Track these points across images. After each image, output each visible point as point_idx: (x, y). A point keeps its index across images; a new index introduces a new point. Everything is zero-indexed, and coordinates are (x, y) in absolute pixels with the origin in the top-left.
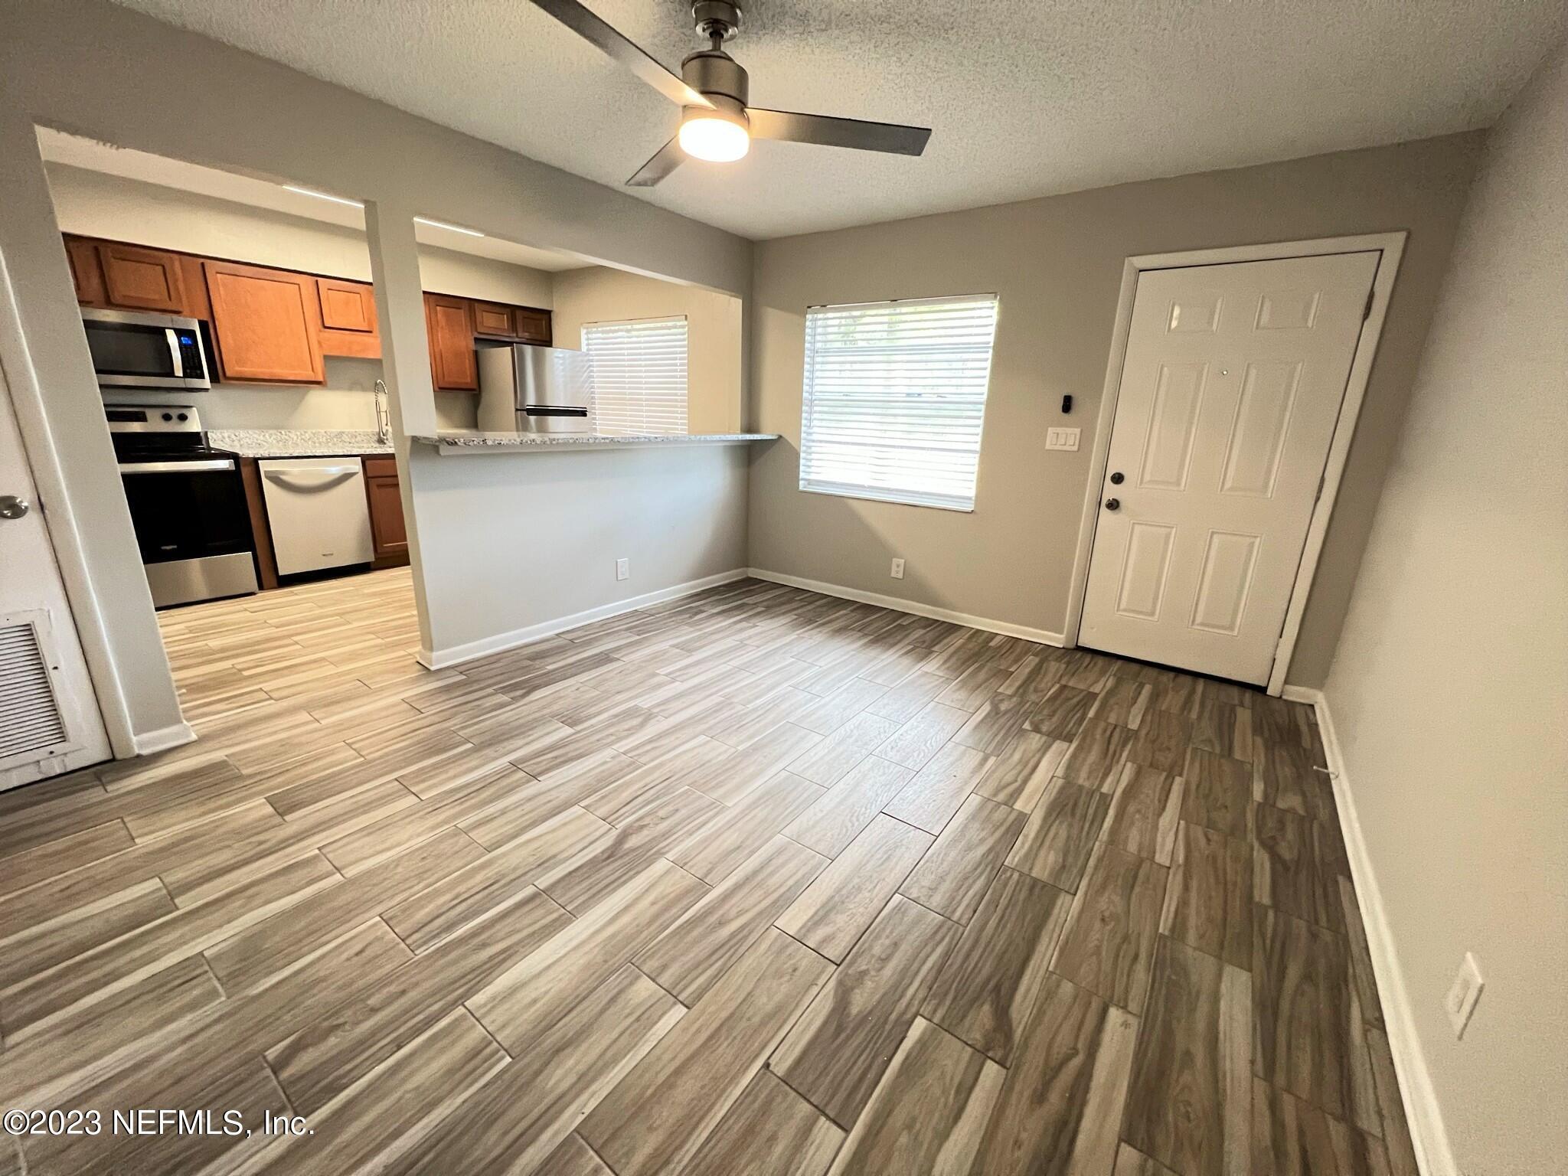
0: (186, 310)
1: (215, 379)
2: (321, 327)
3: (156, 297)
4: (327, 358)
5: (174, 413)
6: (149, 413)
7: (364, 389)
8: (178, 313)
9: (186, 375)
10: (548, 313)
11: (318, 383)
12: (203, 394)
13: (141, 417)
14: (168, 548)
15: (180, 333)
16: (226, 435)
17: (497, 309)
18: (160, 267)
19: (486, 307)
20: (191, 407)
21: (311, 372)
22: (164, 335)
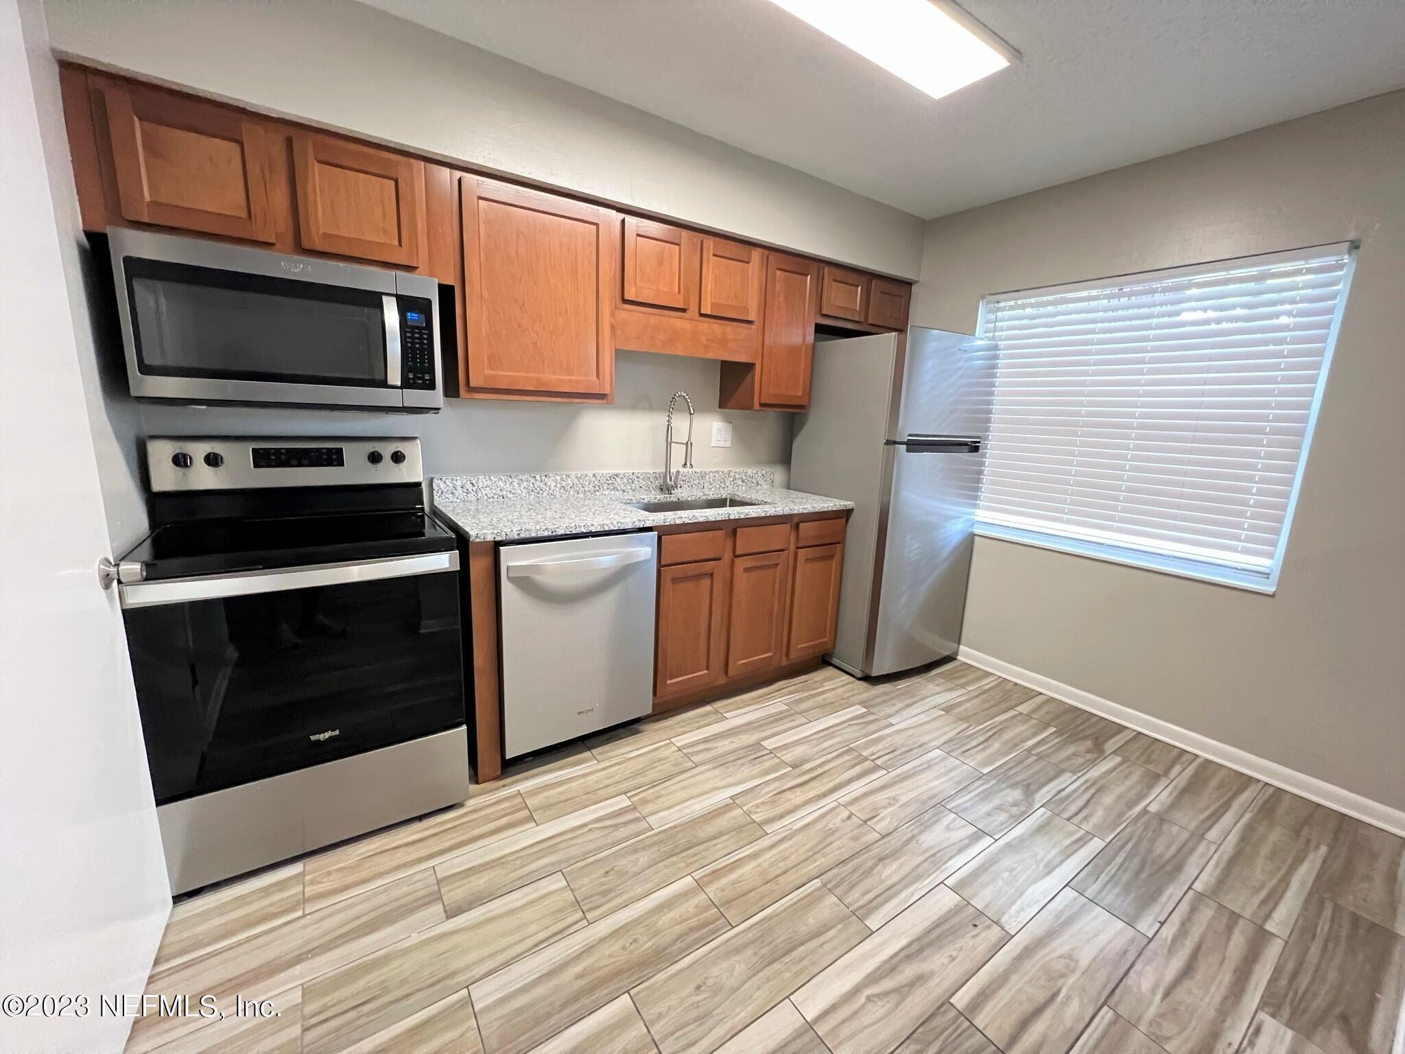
0: (422, 261)
1: (451, 390)
2: (619, 300)
3: (380, 239)
4: (620, 355)
5: (387, 450)
6: (347, 448)
7: (651, 408)
8: (409, 268)
9: (406, 384)
10: (908, 284)
11: (602, 396)
12: (429, 416)
13: (334, 458)
14: (322, 737)
15: (406, 304)
16: (459, 484)
17: (852, 277)
18: (393, 183)
19: (839, 274)
20: (414, 438)
21: (594, 378)
22: (380, 306)
